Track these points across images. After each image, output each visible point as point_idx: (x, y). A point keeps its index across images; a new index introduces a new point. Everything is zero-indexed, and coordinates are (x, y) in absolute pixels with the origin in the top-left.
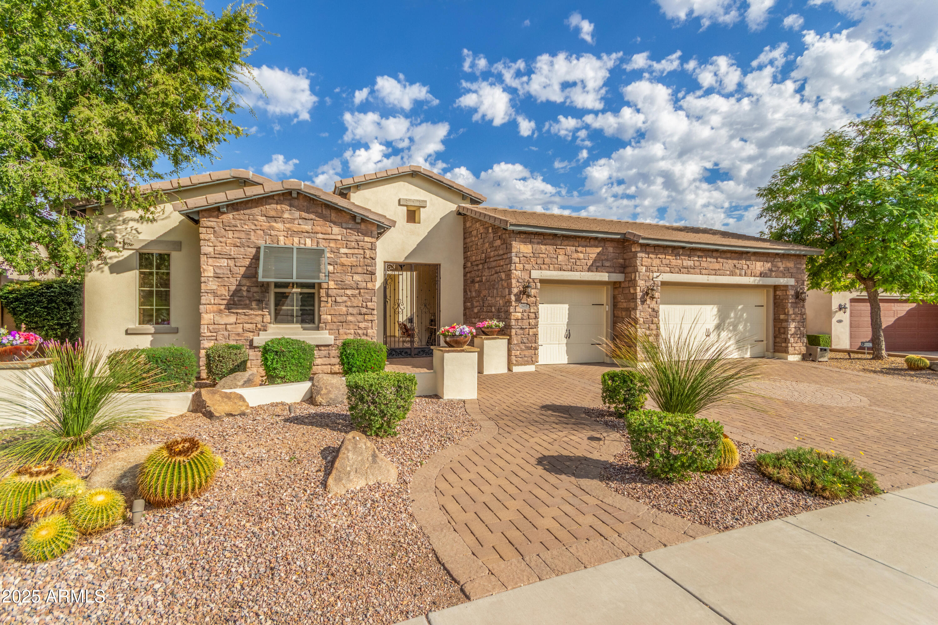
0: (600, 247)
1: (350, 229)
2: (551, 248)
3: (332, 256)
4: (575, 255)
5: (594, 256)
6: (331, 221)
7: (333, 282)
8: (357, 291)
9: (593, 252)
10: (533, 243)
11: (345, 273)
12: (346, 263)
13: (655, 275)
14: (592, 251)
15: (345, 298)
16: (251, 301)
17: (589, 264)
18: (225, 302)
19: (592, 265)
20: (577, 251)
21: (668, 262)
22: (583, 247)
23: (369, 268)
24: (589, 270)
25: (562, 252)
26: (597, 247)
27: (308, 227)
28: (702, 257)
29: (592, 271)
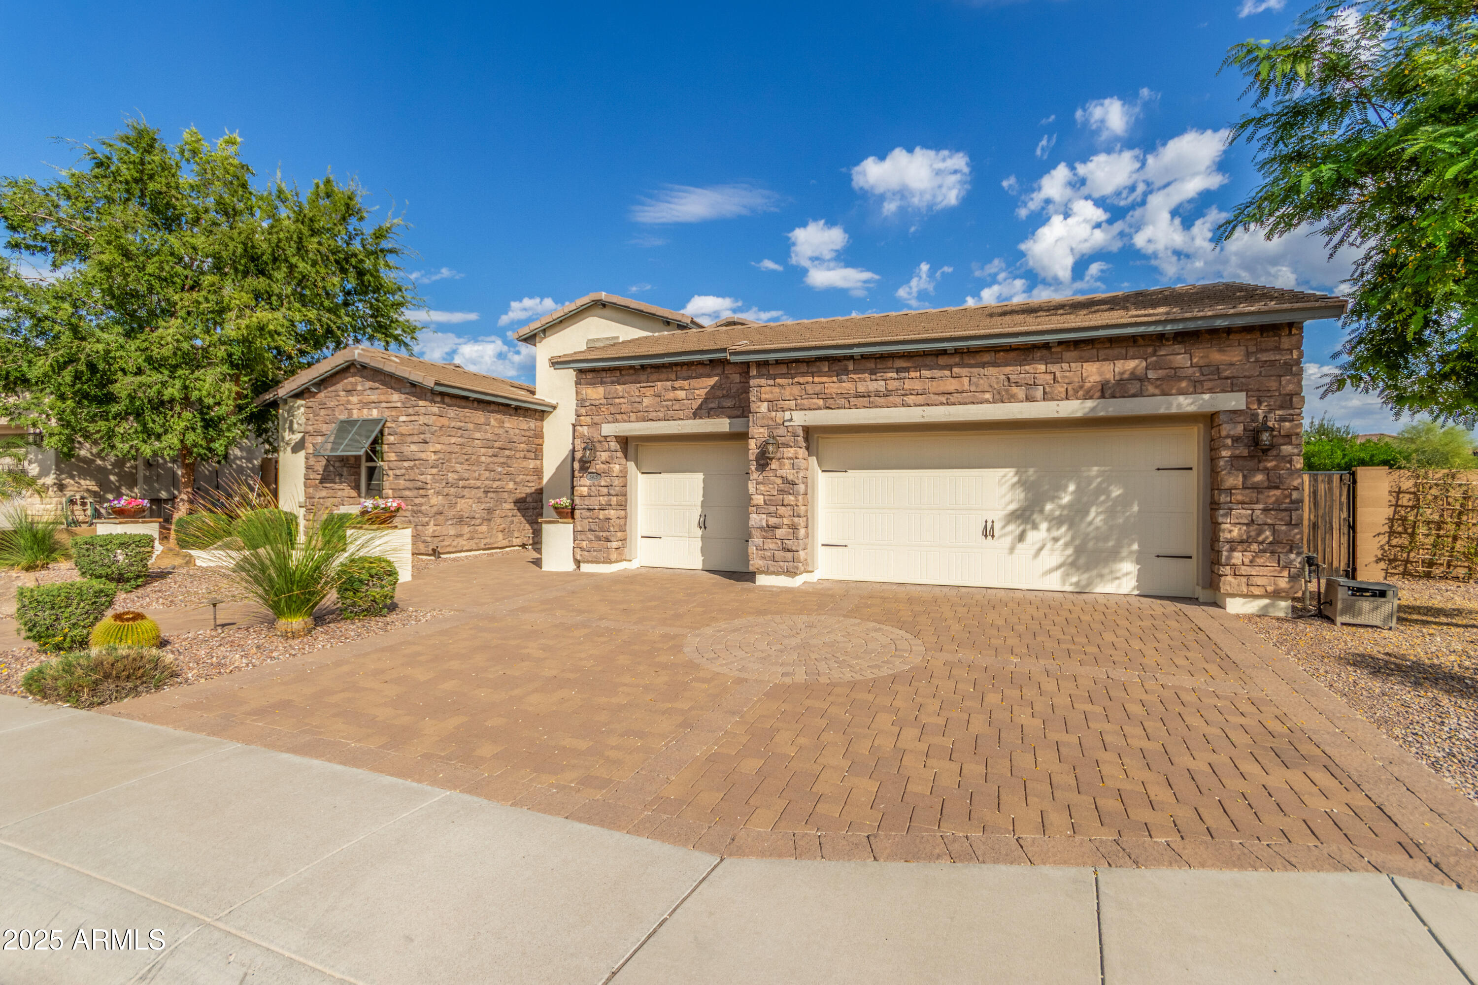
0: (716, 375)
1: (407, 394)
2: (633, 389)
3: (393, 425)
4: (671, 395)
5: (703, 392)
6: (392, 388)
7: (393, 454)
8: (412, 463)
9: (704, 385)
10: (605, 383)
11: (403, 443)
12: (404, 432)
13: (787, 415)
14: (701, 385)
15: (403, 471)
16: (335, 476)
17: (695, 406)
18: (319, 477)
19: (700, 407)
20: (674, 389)
21: (818, 388)
22: (685, 379)
23: (422, 436)
24: (696, 415)
25: (649, 392)
26: (709, 376)
27: (374, 397)
28: (907, 370)
29: (701, 418)
